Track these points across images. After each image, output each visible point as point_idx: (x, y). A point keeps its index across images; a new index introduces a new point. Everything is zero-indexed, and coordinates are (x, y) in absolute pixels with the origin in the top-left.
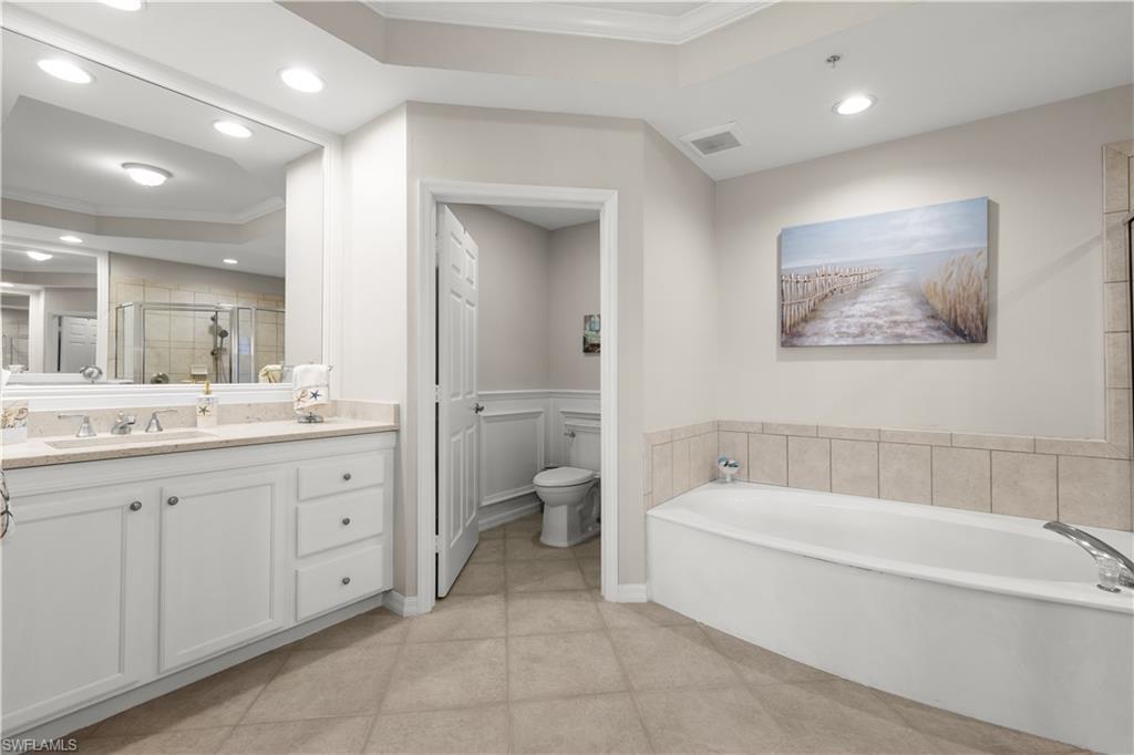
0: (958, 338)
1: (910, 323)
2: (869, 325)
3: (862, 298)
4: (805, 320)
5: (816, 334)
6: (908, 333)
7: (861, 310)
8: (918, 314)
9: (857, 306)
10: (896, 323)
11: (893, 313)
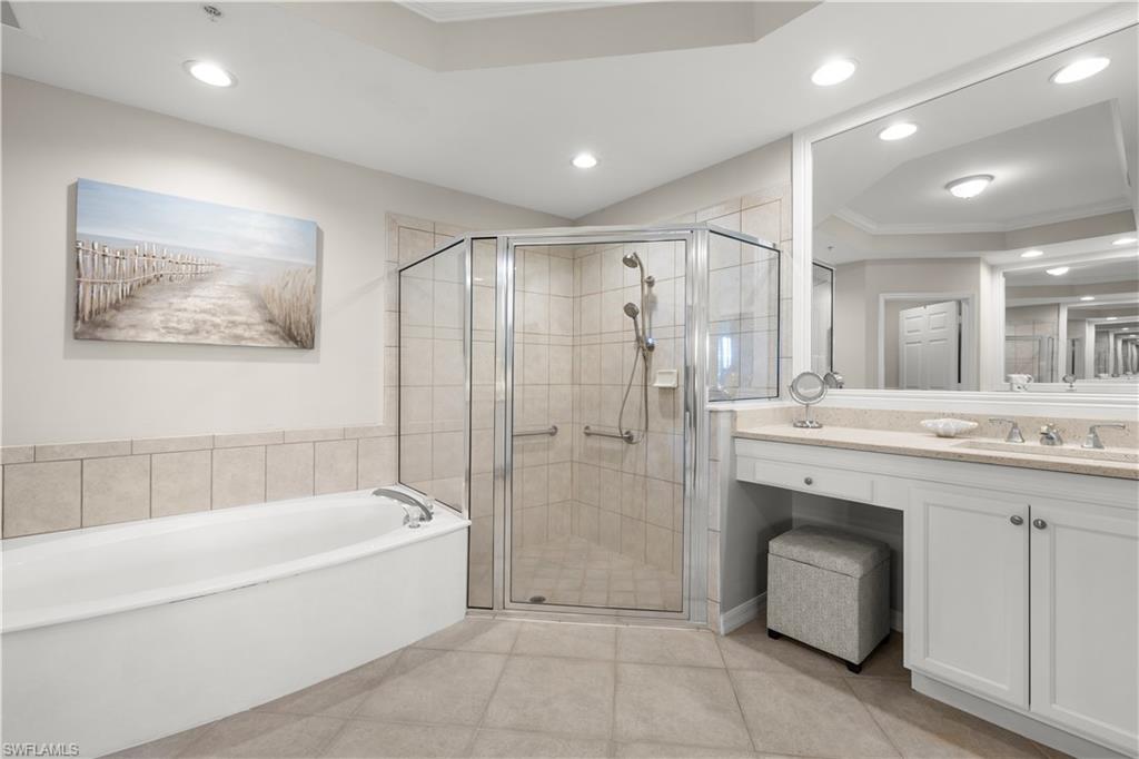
0: (292, 344)
1: (249, 325)
2: (205, 322)
3: (196, 292)
4: (116, 306)
5: (133, 326)
6: (247, 334)
7: (196, 303)
8: (256, 317)
9: (189, 299)
10: (234, 324)
11: (231, 312)
